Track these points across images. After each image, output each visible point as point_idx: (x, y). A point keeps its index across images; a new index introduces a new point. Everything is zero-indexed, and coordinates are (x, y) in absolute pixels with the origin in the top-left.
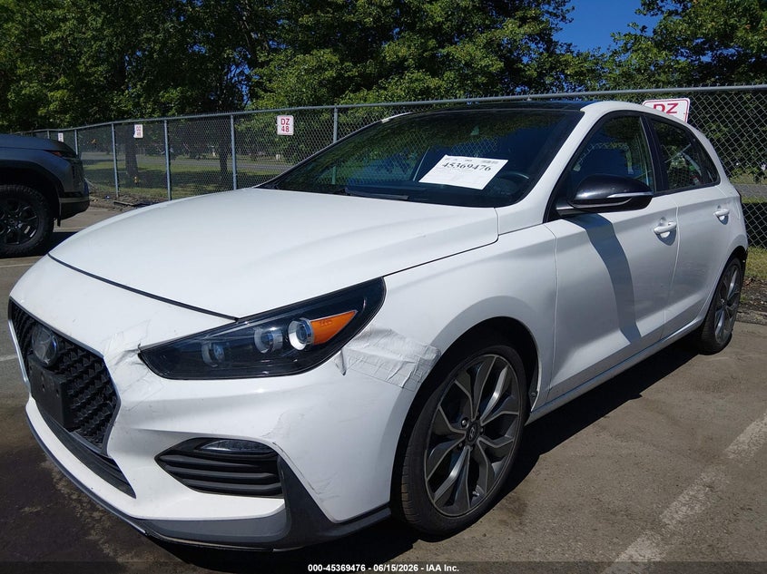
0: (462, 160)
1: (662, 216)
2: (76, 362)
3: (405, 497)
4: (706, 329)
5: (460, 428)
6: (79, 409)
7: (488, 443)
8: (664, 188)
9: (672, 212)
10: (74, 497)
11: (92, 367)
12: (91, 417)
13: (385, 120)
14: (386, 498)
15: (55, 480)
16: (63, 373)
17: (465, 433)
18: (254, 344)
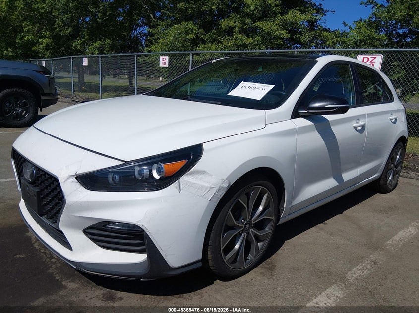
0: (251, 84)
1: (358, 118)
2: (44, 180)
3: (210, 257)
4: (382, 179)
5: (241, 223)
6: (46, 205)
7: (255, 232)
8: (360, 103)
9: (364, 116)
10: (42, 251)
11: (53, 183)
12: (51, 209)
13: (213, 61)
14: (200, 257)
15: (33, 242)
16: (38, 186)
17: (244, 226)
18: (134, 175)
